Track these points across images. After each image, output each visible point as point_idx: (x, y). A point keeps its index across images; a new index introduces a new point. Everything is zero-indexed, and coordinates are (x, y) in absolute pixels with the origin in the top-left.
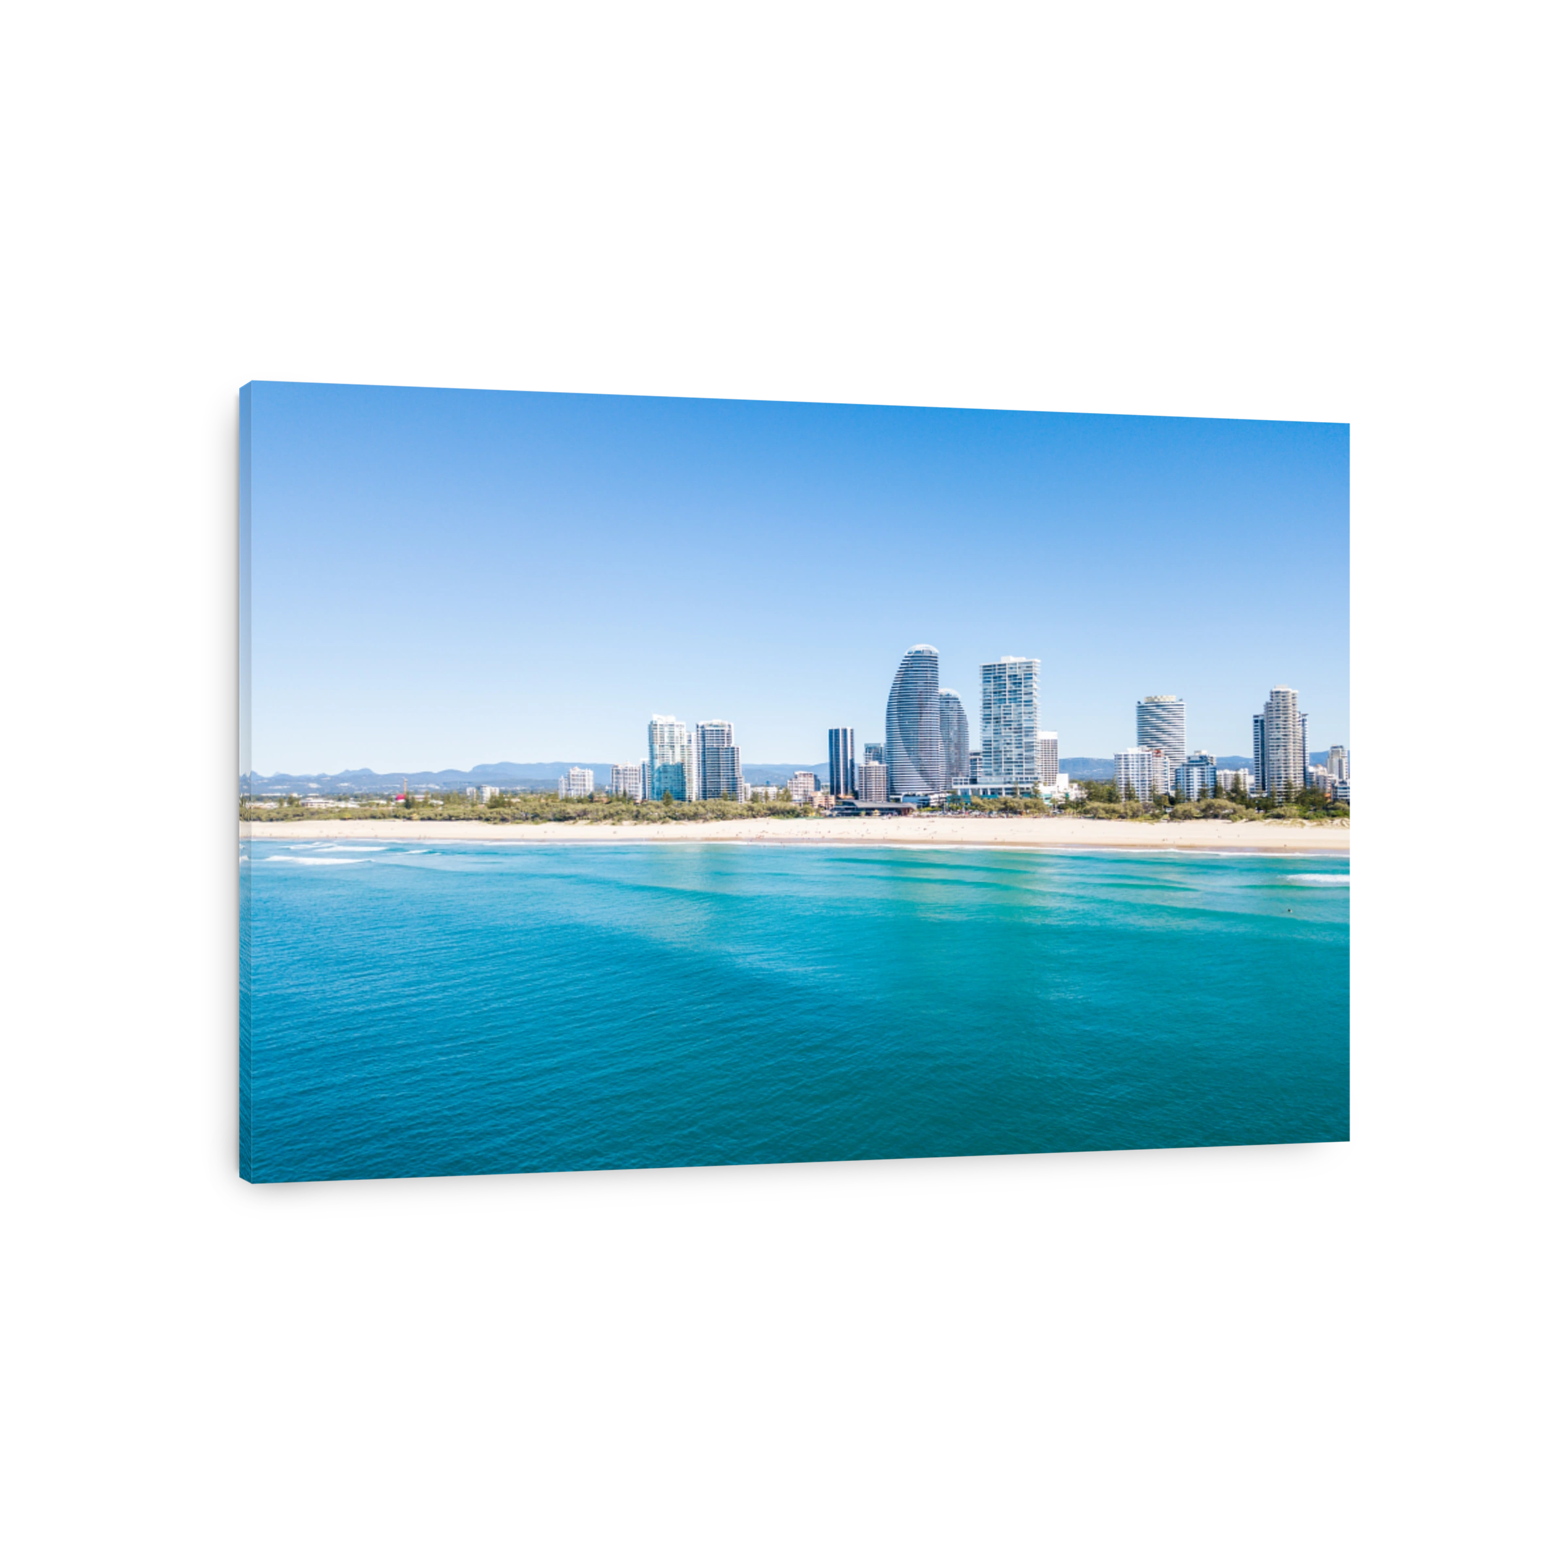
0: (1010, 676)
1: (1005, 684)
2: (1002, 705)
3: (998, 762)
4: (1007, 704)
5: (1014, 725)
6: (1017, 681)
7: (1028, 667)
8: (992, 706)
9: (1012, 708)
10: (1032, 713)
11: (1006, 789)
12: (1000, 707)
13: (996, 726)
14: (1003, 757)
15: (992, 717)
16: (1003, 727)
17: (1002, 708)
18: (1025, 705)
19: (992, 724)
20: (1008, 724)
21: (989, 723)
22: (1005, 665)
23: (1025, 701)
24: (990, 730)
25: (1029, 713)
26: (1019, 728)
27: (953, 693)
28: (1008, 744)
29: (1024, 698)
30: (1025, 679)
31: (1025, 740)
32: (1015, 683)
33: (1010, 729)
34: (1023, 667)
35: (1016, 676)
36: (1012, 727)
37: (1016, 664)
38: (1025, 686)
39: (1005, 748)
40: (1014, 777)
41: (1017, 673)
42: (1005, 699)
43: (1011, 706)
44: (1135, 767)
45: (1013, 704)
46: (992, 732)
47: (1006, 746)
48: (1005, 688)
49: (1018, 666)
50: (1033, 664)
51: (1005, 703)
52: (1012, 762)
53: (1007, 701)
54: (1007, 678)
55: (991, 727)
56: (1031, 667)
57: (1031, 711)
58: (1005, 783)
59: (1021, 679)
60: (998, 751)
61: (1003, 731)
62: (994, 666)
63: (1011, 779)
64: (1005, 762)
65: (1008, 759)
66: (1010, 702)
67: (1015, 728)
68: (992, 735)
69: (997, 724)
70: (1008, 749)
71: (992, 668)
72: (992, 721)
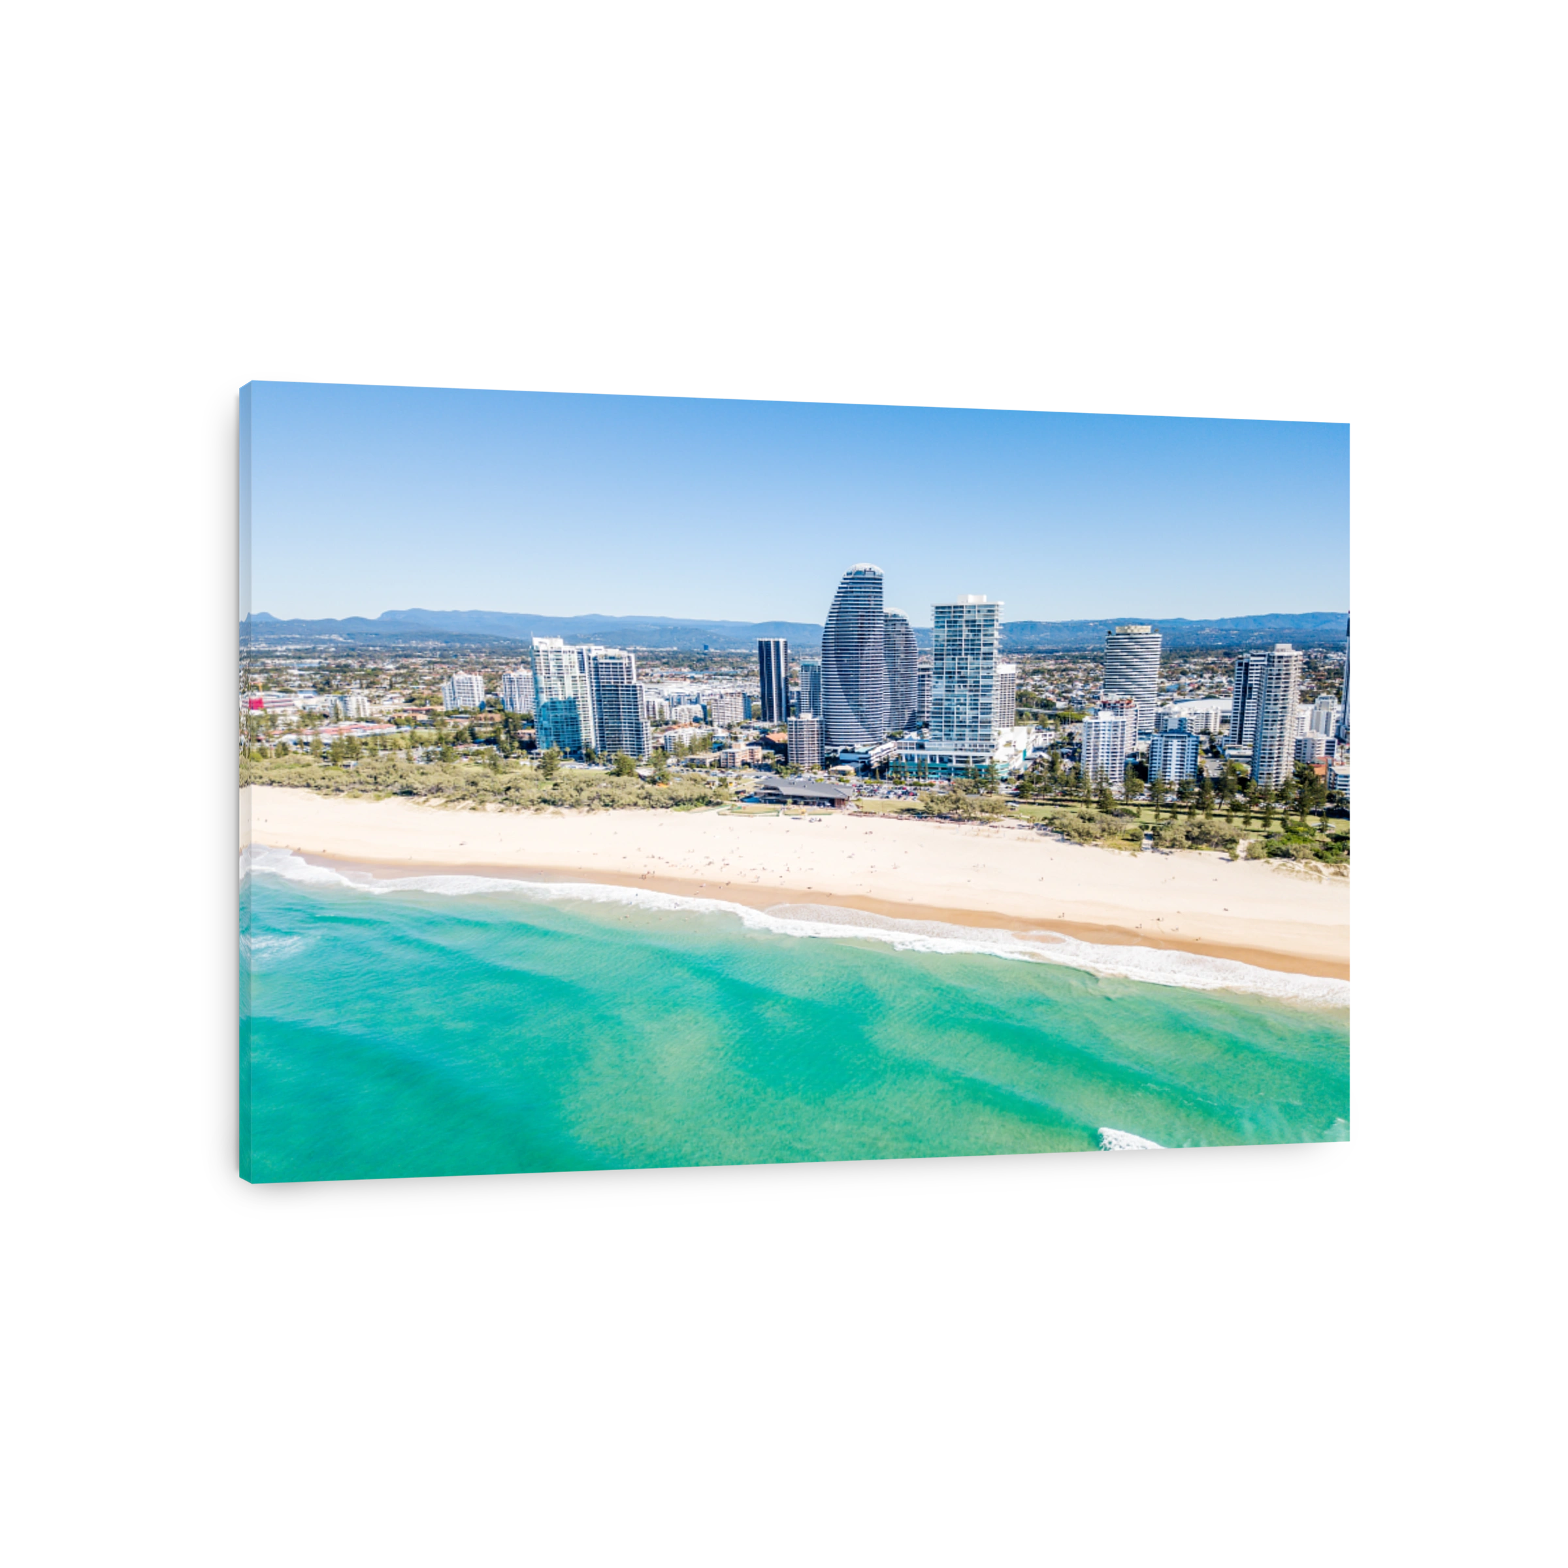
0: (967, 621)
1: (961, 631)
2: (957, 657)
3: (949, 725)
4: (963, 656)
5: (970, 682)
6: (976, 628)
7: (989, 611)
8: (945, 657)
9: (969, 661)
10: (992, 668)
11: (957, 757)
12: (954, 659)
13: (949, 682)
14: (955, 720)
15: (945, 670)
16: (956, 684)
17: (957, 661)
18: (984, 659)
19: (944, 680)
20: (963, 680)
21: (941, 678)
22: (962, 607)
23: (984, 654)
24: (941, 687)
25: (988, 668)
26: (975, 686)
27: (901, 613)
28: (961, 704)
29: (984, 649)
30: (985, 626)
31: (982, 700)
32: (972, 631)
33: (965, 686)
34: (983, 611)
35: (974, 621)
36: (968, 684)
37: (974, 607)
38: (985, 635)
39: (958, 709)
40: (967, 743)
41: (977, 618)
42: (961, 650)
43: (967, 659)
44: (1106, 736)
45: (969, 657)
46: (944, 689)
47: (959, 706)
48: (961, 636)
49: (977, 609)
50: (996, 608)
51: (960, 654)
52: (965, 726)
53: (963, 652)
54: (964, 624)
55: (942, 682)
56: (993, 611)
57: (990, 666)
58: (956, 750)
59: (979, 626)
60: (949, 711)
61: (956, 689)
62: (950, 607)
63: (963, 745)
64: (957, 726)
65: (961, 722)
66: (966, 654)
67: (970, 686)
68: (944, 693)
69: (951, 680)
70: (961, 710)
71: (946, 610)
72: (944, 675)
